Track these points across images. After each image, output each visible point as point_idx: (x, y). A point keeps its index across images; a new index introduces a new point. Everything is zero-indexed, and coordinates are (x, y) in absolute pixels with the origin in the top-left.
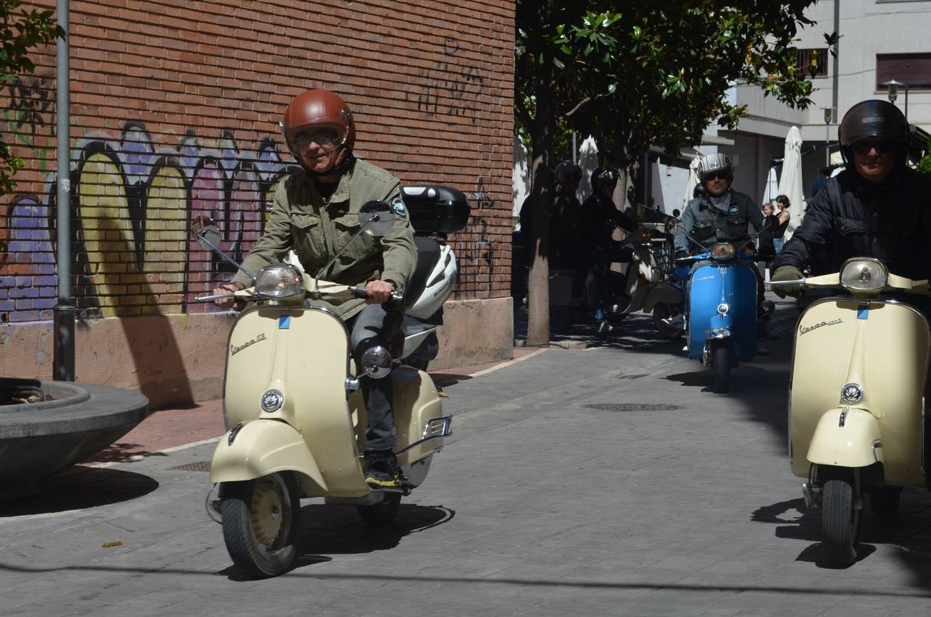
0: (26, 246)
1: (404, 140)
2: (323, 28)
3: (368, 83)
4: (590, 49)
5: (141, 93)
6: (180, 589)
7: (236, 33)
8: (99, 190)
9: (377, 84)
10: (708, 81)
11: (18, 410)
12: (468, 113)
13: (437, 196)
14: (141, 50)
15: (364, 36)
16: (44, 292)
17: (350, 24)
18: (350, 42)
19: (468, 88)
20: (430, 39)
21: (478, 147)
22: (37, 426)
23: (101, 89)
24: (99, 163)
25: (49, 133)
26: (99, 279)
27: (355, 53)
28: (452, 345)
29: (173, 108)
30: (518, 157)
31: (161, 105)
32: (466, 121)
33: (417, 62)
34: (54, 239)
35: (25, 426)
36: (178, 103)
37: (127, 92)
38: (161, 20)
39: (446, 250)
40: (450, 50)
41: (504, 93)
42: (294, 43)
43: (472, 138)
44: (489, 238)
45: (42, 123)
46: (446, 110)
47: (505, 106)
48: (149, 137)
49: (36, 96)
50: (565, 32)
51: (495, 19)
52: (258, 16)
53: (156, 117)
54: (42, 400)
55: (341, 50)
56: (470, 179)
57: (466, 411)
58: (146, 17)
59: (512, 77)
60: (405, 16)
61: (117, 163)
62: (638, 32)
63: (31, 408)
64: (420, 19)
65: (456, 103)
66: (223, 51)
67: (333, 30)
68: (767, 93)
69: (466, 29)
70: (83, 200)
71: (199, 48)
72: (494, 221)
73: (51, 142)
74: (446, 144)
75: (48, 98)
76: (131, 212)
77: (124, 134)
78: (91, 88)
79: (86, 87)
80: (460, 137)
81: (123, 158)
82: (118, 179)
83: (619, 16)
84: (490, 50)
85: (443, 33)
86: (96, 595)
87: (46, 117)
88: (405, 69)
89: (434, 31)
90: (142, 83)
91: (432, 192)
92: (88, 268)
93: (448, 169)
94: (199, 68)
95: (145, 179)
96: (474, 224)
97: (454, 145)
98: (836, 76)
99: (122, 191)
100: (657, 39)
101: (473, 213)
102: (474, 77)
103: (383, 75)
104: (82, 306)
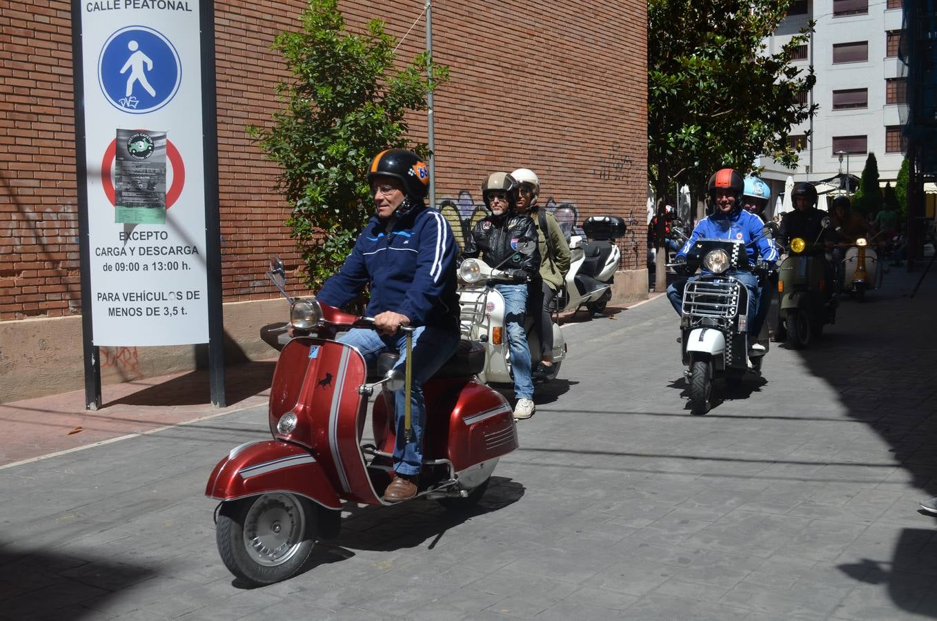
1: (593, 193)
2: (553, 141)
3: (576, 166)
4: (685, 144)
5: (467, 176)
7: (511, 145)
9: (580, 166)
10: (745, 156)
12: (625, 179)
13: (610, 221)
14: (467, 156)
15: (573, 143)
17: (567, 138)
18: (567, 147)
19: (624, 166)
20: (606, 143)
21: (630, 195)
23: (449, 175)
24: (448, 211)
27: (569, 152)
28: (618, 293)
30: (649, 195)
31: (477, 181)
32: (624, 183)
33: (599, 155)
37: (461, 176)
38: (476, 141)
39: (615, 247)
40: (615, 148)
41: (642, 168)
42: (539, 148)
43: (627, 191)
44: (636, 240)
46: (614, 178)
47: (643, 174)
48: (471, 197)
50: (672, 136)
51: (638, 132)
52: (522, 136)
53: (474, 187)
55: (562, 151)
56: (626, 211)
57: (627, 326)
58: (469, 140)
59: (646, 160)
60: (593, 133)
61: (456, 210)
62: (709, 135)
64: (600, 134)
65: (619, 174)
67: (558, 141)
68: (775, 161)
69: (623, 137)
71: (494, 153)
72: (638, 232)
74: (614, 195)
76: (463, 234)
77: (459, 196)
78: (444, 175)
79: (441, 175)
80: (621, 191)
81: (459, 208)
82: (457, 218)
83: (700, 128)
84: (635, 147)
85: (612, 140)
88: (593, 159)
89: (608, 139)
90: (467, 171)
91: (607, 219)
93: (616, 207)
94: (494, 163)
95: (470, 217)
96: (628, 233)
97: (618, 195)
98: (811, 150)
99: (459, 223)
100: (719, 138)
101: (628, 228)
102: (627, 161)
103: (583, 162)
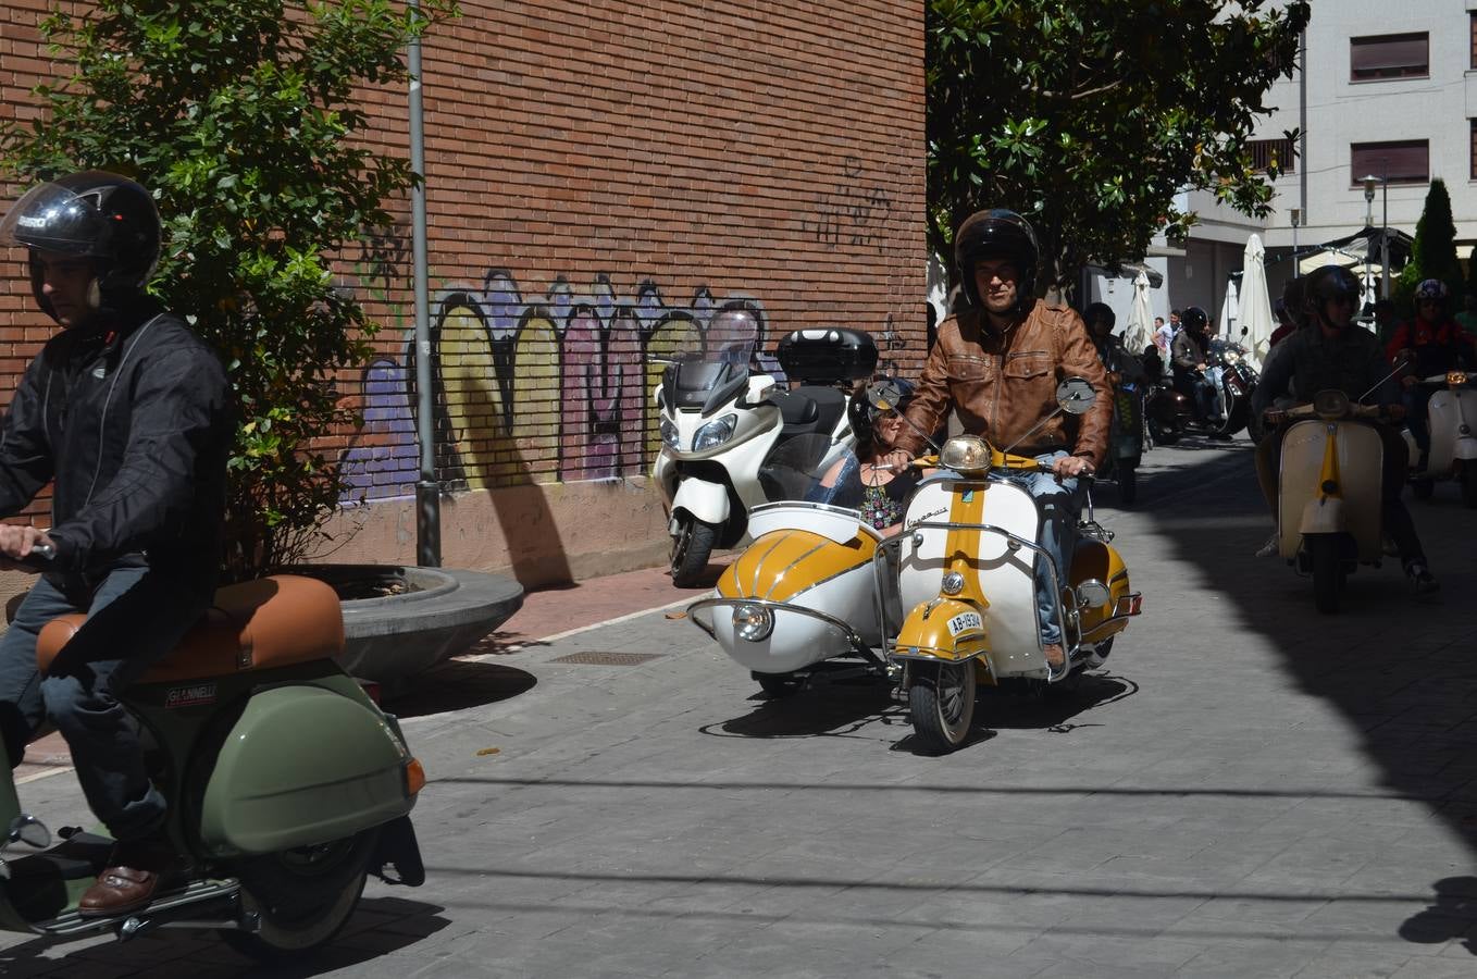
0: (382, 414)
1: (802, 276)
2: (707, 154)
3: (760, 213)
4: (1011, 161)
5: (506, 237)
6: (564, 803)
7: (608, 163)
8: (462, 347)
9: (769, 213)
10: (1150, 188)
11: (381, 604)
12: (874, 242)
13: (841, 340)
14: (504, 188)
15: (753, 160)
16: (404, 464)
17: (738, 147)
18: (738, 168)
19: (873, 213)
20: (829, 159)
21: (886, 280)
22: (402, 621)
23: (462, 234)
24: (461, 317)
25: (405, 286)
26: (464, 447)
27: (744, 179)
29: (541, 252)
30: (935, 279)
31: (527, 248)
32: (872, 251)
33: (814, 187)
34: (414, 404)
35: (390, 622)
36: (546, 245)
37: (490, 236)
38: (525, 154)
40: (851, 172)
41: (915, 217)
42: (674, 172)
43: (878, 270)
45: (396, 275)
46: (848, 240)
47: (918, 230)
48: (515, 285)
49: (389, 245)
50: (982, 142)
51: (902, 133)
52: (633, 144)
53: (523, 263)
54: (407, 591)
55: (728, 177)
56: (878, 317)
58: (509, 151)
59: (923, 199)
60: (800, 135)
61: (480, 316)
62: (1066, 139)
63: (395, 601)
64: (816, 138)
65: (860, 231)
66: (595, 185)
67: (719, 155)
68: (1220, 200)
69: (869, 146)
70: (444, 360)
71: (568, 183)
72: (906, 364)
73: (408, 296)
74: (850, 278)
75: (403, 248)
76: (497, 371)
77: (487, 283)
78: (449, 233)
79: (443, 233)
80: (864, 269)
81: (486, 310)
82: (482, 335)
83: (1044, 123)
84: (897, 169)
85: (842, 152)
86: (472, 812)
87: (401, 269)
88: (800, 196)
89: (833, 151)
90: (506, 226)
91: (834, 335)
92: (452, 435)
94: (569, 206)
95: (512, 333)
96: (884, 367)
97: (859, 279)
98: (1304, 174)
99: (486, 347)
100: (1089, 147)
101: (882, 355)
102: (879, 200)
103: (776, 204)
104: (447, 478)
